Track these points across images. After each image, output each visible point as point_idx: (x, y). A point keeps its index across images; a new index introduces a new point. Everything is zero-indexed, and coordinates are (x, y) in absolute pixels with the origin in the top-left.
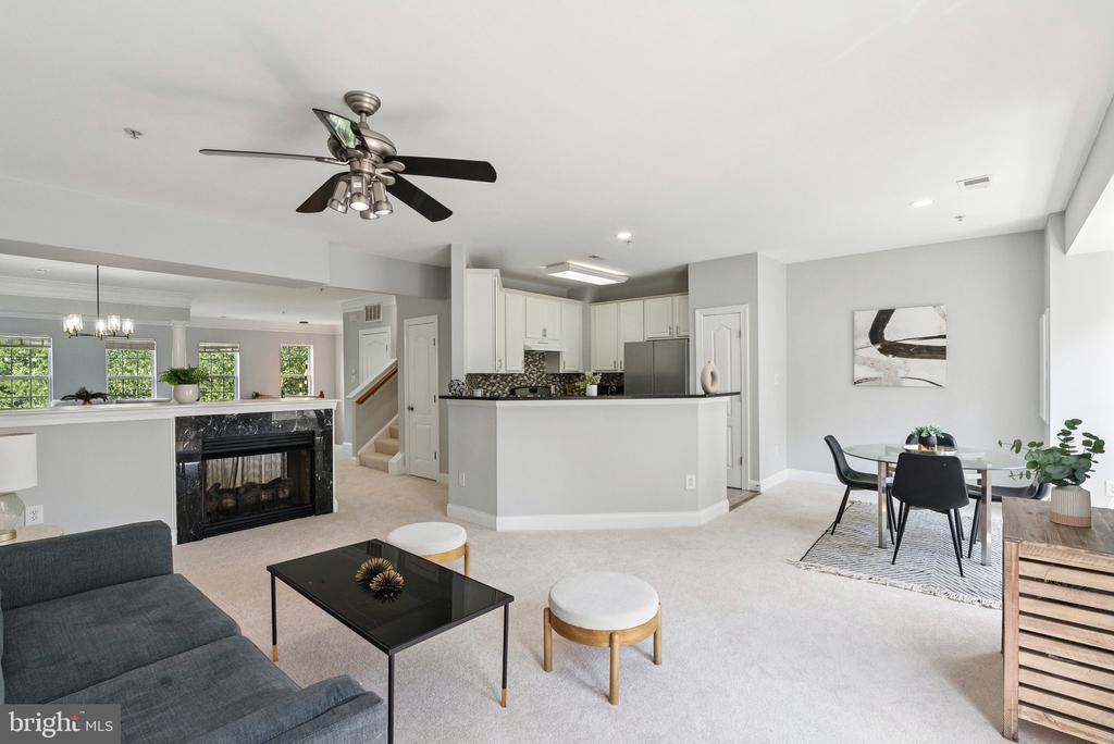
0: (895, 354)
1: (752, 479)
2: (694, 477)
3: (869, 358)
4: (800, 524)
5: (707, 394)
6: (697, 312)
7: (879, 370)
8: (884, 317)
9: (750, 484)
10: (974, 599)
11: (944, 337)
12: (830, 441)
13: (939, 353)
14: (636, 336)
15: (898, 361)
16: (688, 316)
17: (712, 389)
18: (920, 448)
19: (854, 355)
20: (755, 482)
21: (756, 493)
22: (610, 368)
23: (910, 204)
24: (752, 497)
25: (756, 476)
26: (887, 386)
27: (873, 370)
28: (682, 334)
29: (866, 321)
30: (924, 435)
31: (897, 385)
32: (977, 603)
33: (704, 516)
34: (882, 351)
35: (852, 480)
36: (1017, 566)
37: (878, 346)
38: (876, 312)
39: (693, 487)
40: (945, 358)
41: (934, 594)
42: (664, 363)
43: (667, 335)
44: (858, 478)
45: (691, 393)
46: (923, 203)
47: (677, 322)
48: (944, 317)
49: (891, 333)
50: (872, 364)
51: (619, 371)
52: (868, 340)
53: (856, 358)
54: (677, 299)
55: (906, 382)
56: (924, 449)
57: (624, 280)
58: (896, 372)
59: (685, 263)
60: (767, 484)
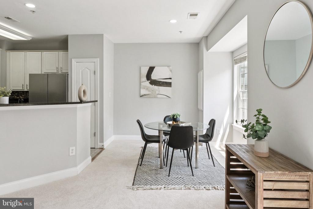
0: (155, 85)
1: (100, 142)
2: (74, 148)
3: (146, 86)
4: (125, 162)
5: (81, 102)
6: (73, 60)
7: (150, 91)
8: (151, 69)
9: (99, 145)
10: (203, 187)
11: (171, 79)
12: (139, 122)
13: (169, 85)
14: (37, 71)
15: (156, 87)
16: (68, 62)
17: (84, 99)
18: (173, 123)
19: (140, 85)
20: (102, 144)
21: (102, 149)
22: (19, 88)
23: (169, 21)
24: (101, 152)
25: (102, 141)
26: (152, 97)
27: (147, 91)
28: (64, 71)
29: (145, 71)
30: (175, 117)
31: (155, 97)
32: (204, 189)
33: (79, 169)
34: (150, 83)
35: (148, 139)
36: (263, 185)
37: (149, 81)
38: (148, 68)
39: (74, 154)
40: (171, 87)
41: (190, 189)
42: (53, 86)
43: (55, 71)
44: (149, 138)
45: (69, 101)
46: (173, 21)
47: (61, 66)
48: (171, 71)
49: (154, 76)
50: (147, 89)
51: (26, 90)
52: (146, 79)
53: (141, 86)
54: (61, 53)
55: (159, 96)
56: (175, 123)
57: (30, 39)
58: (155, 92)
59: (67, 34)
60: (107, 144)
